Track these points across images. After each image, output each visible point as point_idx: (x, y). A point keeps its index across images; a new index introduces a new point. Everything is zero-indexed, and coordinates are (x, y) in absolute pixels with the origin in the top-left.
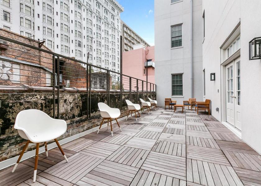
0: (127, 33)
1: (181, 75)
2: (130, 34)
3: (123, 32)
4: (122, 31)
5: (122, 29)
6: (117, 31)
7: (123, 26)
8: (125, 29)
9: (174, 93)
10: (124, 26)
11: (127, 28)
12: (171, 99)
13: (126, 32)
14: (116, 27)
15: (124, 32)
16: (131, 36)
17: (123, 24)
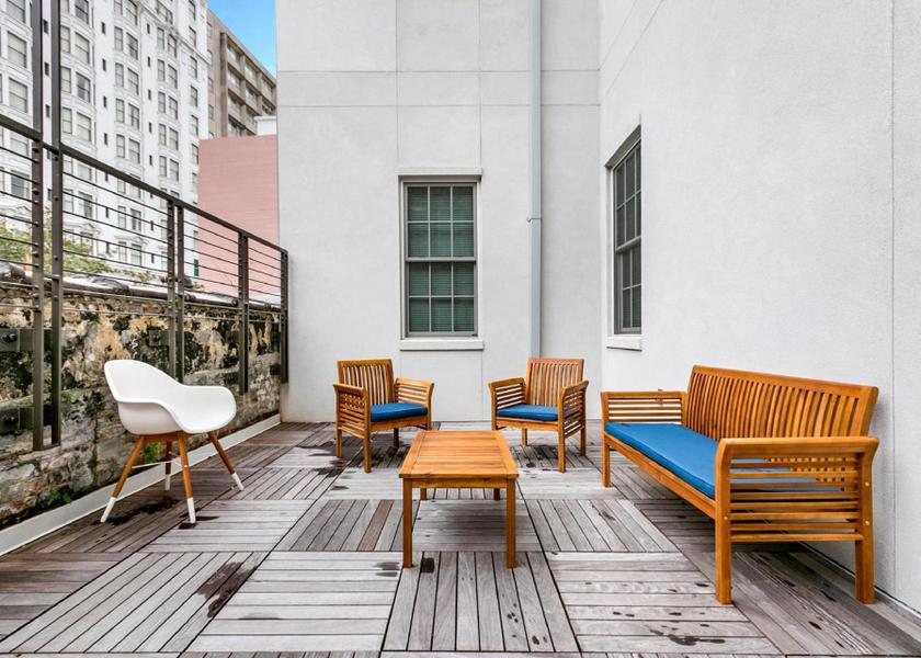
0: (240, 78)
1: (462, 190)
2: (254, 84)
3: (222, 68)
4: (217, 60)
5: (217, 54)
6: (189, 53)
7: (221, 41)
8: (231, 56)
9: (417, 319)
10: (225, 41)
11: (240, 54)
12: (388, 366)
13: (232, 70)
14: (185, 34)
15: (224, 65)
16: (261, 94)
17: (222, 34)
